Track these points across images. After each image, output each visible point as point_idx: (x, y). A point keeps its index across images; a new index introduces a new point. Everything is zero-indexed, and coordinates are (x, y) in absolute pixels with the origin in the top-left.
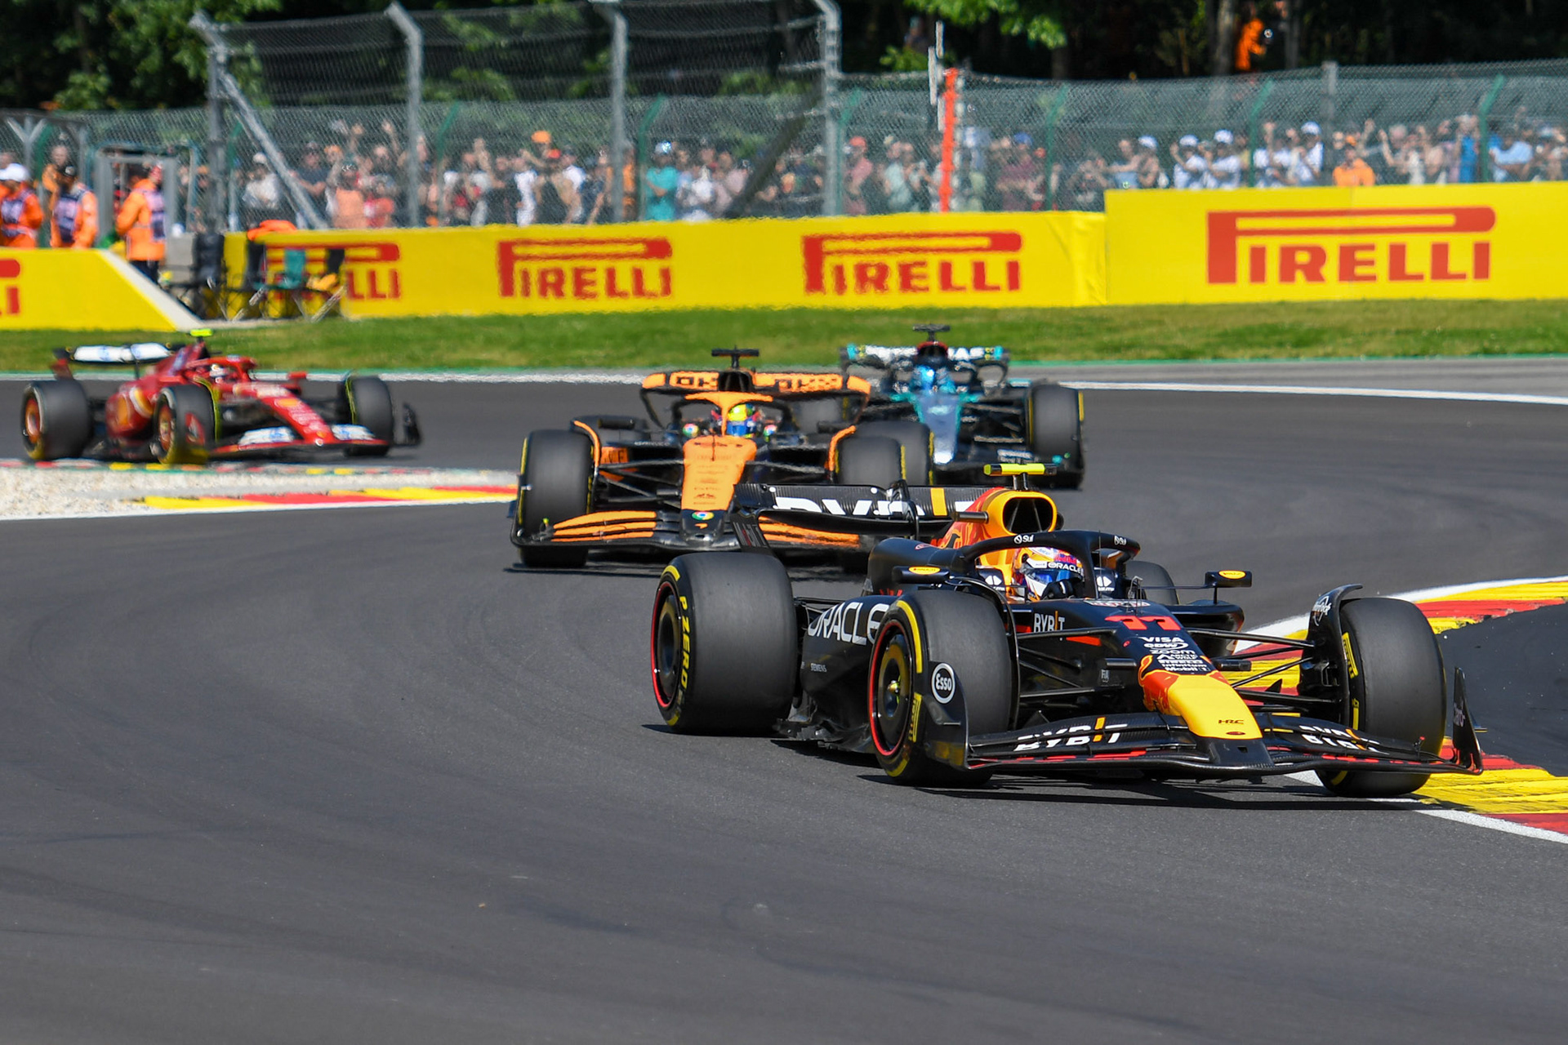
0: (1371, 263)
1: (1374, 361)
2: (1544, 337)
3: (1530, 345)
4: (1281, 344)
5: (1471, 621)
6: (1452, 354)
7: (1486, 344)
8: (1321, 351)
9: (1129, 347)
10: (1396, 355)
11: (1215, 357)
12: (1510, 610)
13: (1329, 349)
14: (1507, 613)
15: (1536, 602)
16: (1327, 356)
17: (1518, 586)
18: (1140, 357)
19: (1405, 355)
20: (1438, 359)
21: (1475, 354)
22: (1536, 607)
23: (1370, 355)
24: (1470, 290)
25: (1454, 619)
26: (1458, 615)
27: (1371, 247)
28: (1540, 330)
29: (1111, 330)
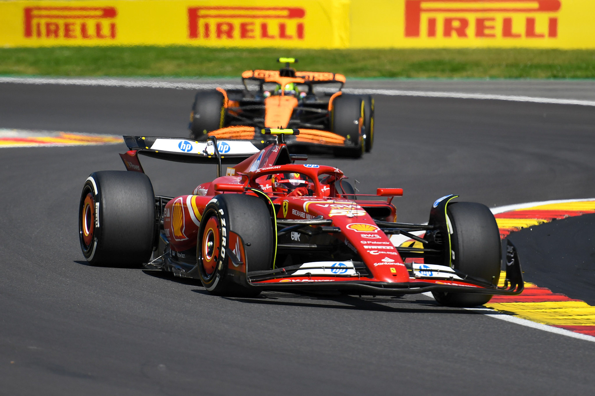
0: (493, 28)
1: (494, 81)
2: (587, 69)
3: (579, 73)
4: (443, 71)
5: (545, 221)
6: (536, 77)
7: (555, 72)
8: (465, 74)
9: (362, 69)
10: (505, 77)
11: (409, 76)
12: (567, 216)
13: (469, 73)
14: (564, 217)
15: (581, 212)
16: (468, 77)
17: (571, 203)
18: (367, 76)
19: (510, 77)
20: (528, 80)
21: (548, 77)
22: (581, 214)
23: (492, 77)
24: (547, 43)
25: (536, 219)
26: (538, 218)
27: (493, 19)
28: (584, 65)
29: (352, 61)
